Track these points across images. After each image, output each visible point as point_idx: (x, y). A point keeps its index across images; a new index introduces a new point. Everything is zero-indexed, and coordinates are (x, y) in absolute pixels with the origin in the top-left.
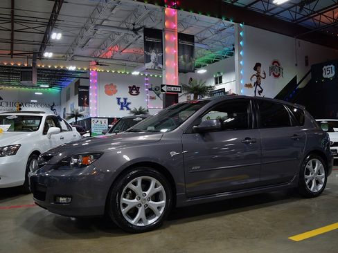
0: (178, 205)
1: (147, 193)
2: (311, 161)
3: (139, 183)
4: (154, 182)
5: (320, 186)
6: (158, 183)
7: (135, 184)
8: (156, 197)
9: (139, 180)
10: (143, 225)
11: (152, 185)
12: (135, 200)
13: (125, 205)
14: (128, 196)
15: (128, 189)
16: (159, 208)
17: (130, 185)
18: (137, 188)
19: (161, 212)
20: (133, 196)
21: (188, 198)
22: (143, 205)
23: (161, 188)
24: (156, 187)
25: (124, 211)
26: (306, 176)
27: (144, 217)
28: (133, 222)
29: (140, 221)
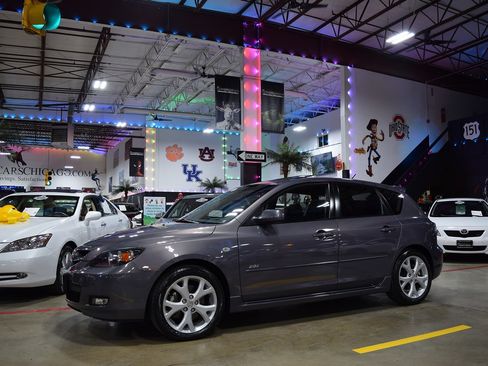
0: (233, 310)
1: (195, 295)
2: (408, 259)
3: (185, 284)
4: (203, 282)
5: (422, 291)
6: (208, 284)
7: (181, 284)
8: (206, 300)
9: (185, 280)
10: (189, 332)
11: (201, 286)
12: (181, 303)
13: (168, 309)
14: (173, 298)
15: (173, 291)
16: (209, 313)
17: (175, 286)
18: (184, 290)
19: (211, 318)
20: (178, 298)
21: (244, 302)
22: (190, 309)
23: (211, 289)
24: (205, 288)
25: (167, 315)
26: (401, 278)
27: (190, 323)
28: (177, 328)
29: (186, 327)
